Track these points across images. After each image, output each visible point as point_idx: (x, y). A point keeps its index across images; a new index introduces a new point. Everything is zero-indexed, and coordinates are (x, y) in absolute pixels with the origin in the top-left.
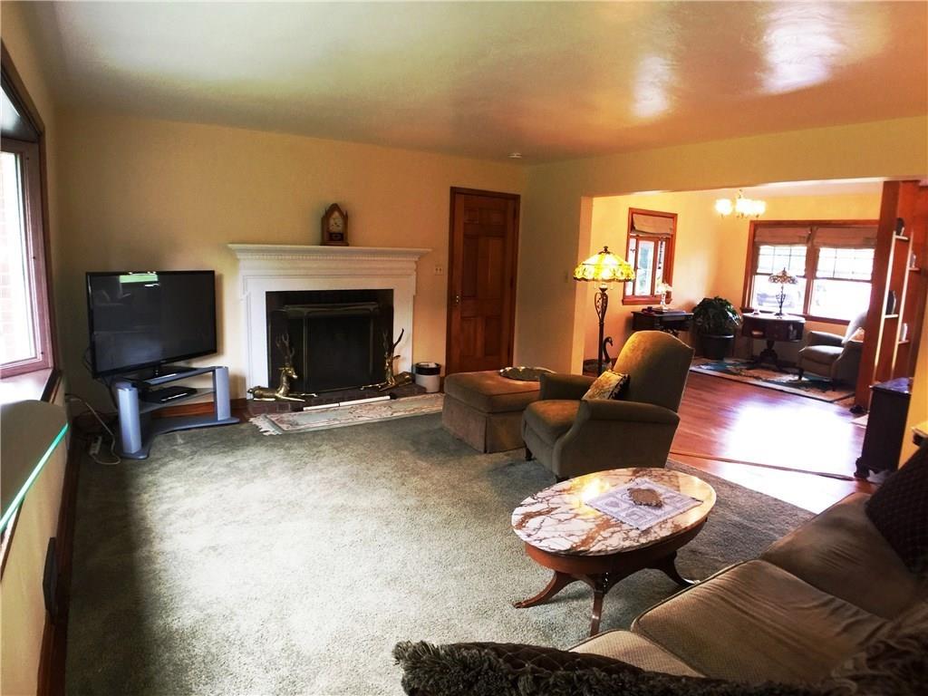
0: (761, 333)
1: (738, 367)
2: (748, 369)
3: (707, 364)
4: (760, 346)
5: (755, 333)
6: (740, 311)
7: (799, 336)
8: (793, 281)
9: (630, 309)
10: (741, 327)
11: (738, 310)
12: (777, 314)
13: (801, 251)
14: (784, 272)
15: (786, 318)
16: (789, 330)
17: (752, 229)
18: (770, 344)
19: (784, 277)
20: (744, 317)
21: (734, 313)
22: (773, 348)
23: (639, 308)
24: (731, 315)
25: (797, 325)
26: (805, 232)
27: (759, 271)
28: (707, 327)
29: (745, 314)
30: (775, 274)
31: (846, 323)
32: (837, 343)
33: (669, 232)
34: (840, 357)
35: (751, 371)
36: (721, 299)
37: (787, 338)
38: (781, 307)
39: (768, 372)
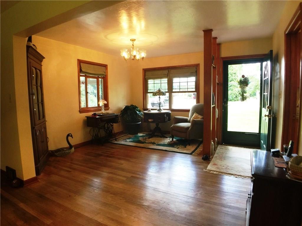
0: (152, 120)
1: (144, 138)
2: (149, 138)
3: (129, 138)
4: (153, 126)
5: (150, 120)
6: (143, 110)
7: (169, 119)
8: (163, 94)
9: (84, 115)
10: (143, 118)
11: (142, 110)
12: (159, 110)
13: (165, 80)
14: (159, 90)
15: (163, 111)
16: (165, 117)
17: (144, 72)
18: (157, 125)
19: (159, 93)
20: (144, 113)
21: (140, 111)
22: (159, 126)
23: (90, 114)
24: (138, 112)
25: (168, 114)
26: (166, 72)
27: (149, 91)
28: (128, 119)
29: (145, 112)
30: (155, 91)
31: (188, 111)
32: (186, 121)
33: (104, 73)
34: (190, 128)
35: (150, 139)
36: (133, 106)
37: (164, 121)
38: (160, 107)
39: (158, 138)
